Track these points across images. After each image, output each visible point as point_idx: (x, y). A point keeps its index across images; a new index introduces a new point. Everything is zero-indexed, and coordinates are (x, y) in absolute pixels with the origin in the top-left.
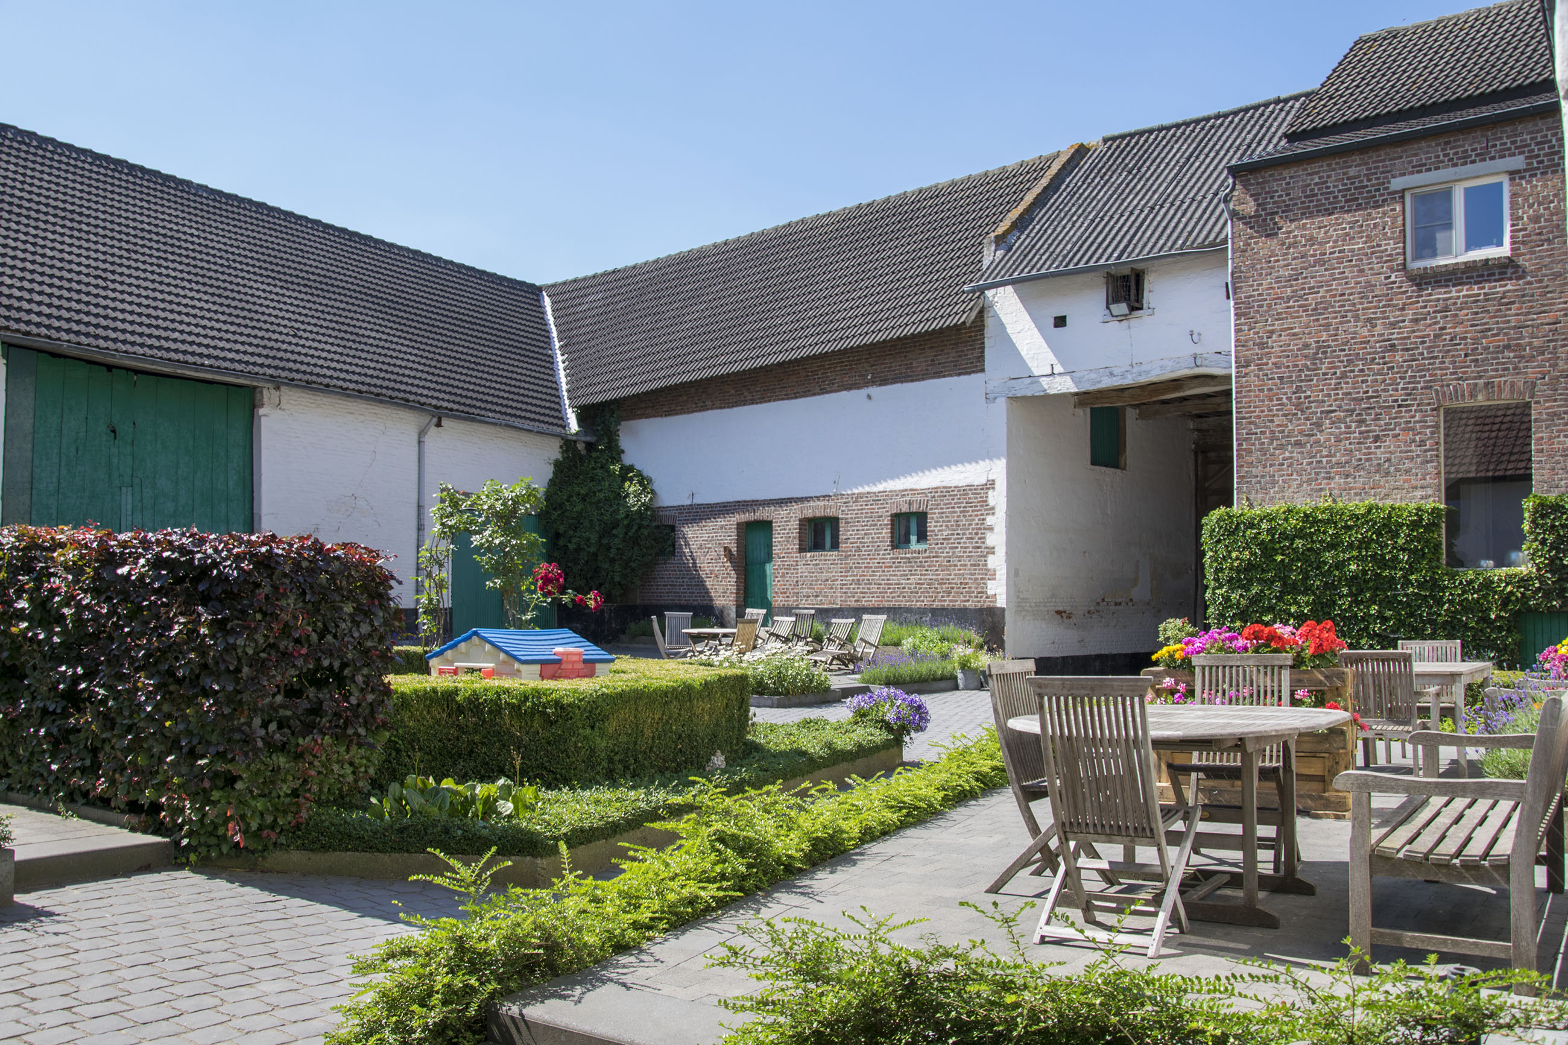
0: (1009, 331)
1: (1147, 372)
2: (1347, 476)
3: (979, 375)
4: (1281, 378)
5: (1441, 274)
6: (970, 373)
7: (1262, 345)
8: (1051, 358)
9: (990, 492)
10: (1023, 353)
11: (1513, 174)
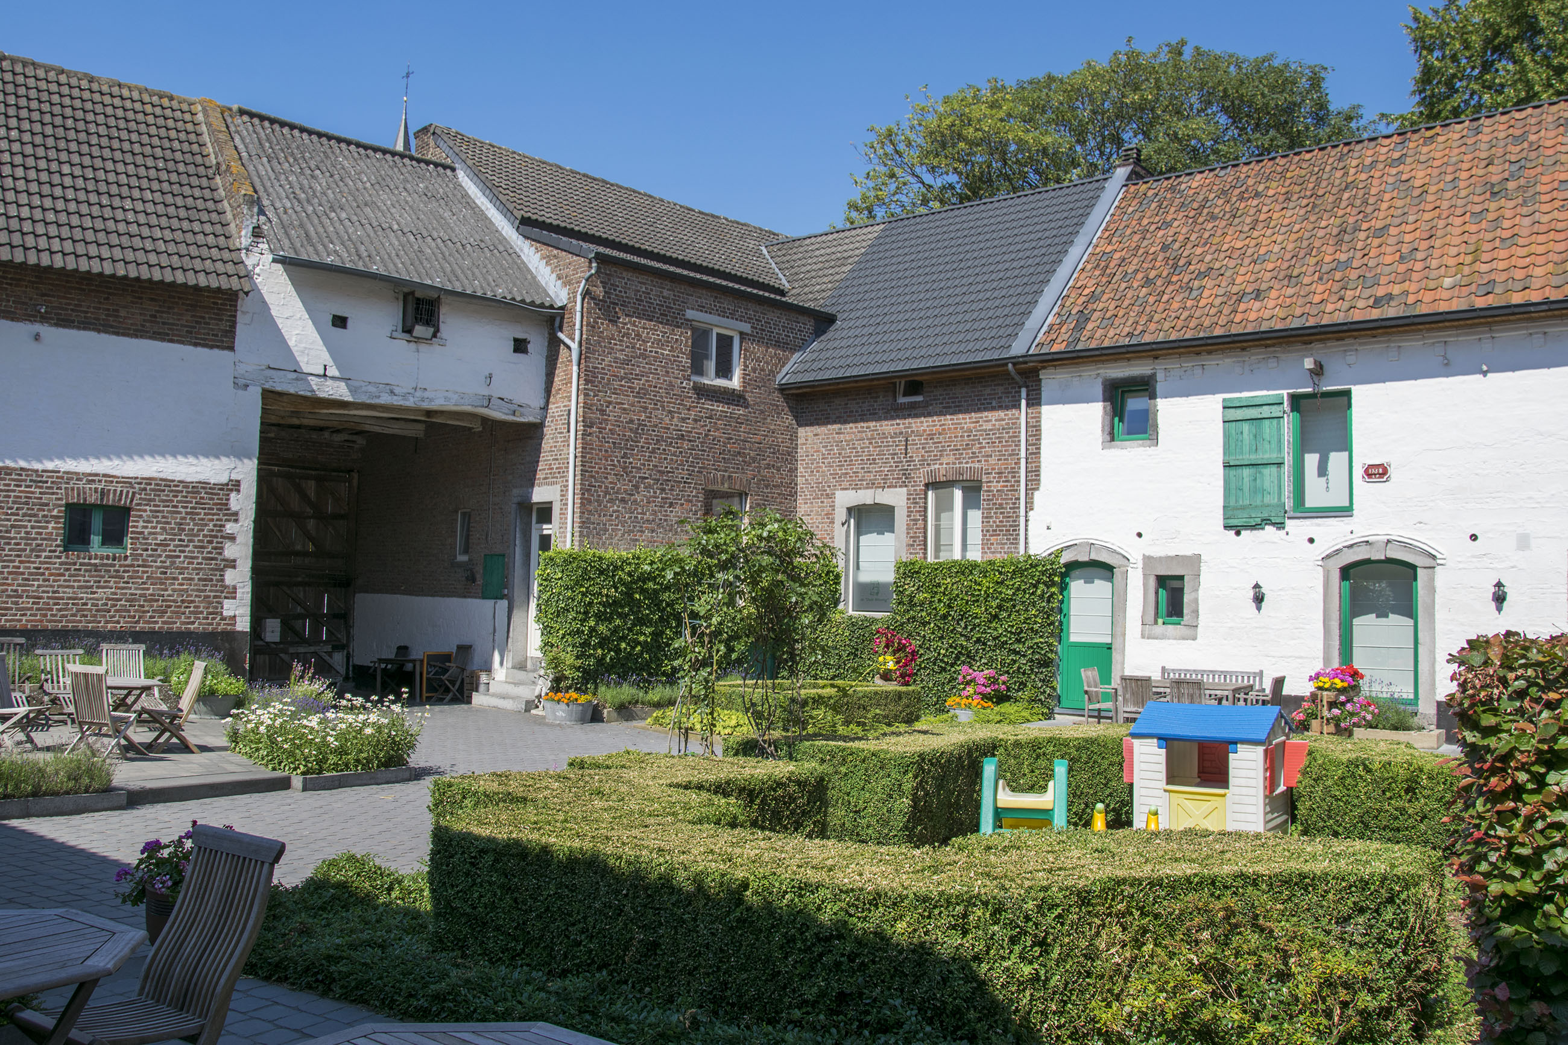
0: (273, 313)
1: (431, 400)
2: (653, 531)
3: (226, 352)
4: (614, 443)
5: (715, 392)
6: (212, 347)
7: (602, 412)
8: (326, 357)
9: (233, 495)
10: (291, 343)
11: (742, 334)
